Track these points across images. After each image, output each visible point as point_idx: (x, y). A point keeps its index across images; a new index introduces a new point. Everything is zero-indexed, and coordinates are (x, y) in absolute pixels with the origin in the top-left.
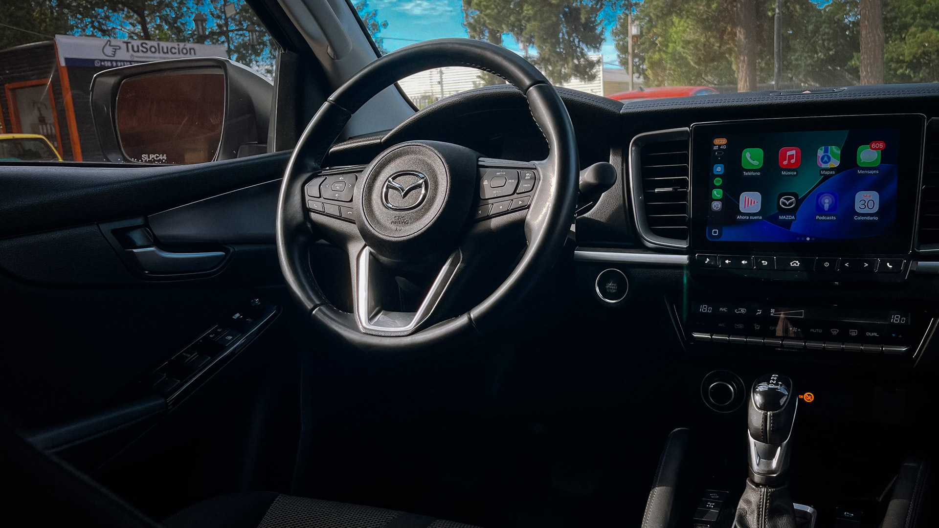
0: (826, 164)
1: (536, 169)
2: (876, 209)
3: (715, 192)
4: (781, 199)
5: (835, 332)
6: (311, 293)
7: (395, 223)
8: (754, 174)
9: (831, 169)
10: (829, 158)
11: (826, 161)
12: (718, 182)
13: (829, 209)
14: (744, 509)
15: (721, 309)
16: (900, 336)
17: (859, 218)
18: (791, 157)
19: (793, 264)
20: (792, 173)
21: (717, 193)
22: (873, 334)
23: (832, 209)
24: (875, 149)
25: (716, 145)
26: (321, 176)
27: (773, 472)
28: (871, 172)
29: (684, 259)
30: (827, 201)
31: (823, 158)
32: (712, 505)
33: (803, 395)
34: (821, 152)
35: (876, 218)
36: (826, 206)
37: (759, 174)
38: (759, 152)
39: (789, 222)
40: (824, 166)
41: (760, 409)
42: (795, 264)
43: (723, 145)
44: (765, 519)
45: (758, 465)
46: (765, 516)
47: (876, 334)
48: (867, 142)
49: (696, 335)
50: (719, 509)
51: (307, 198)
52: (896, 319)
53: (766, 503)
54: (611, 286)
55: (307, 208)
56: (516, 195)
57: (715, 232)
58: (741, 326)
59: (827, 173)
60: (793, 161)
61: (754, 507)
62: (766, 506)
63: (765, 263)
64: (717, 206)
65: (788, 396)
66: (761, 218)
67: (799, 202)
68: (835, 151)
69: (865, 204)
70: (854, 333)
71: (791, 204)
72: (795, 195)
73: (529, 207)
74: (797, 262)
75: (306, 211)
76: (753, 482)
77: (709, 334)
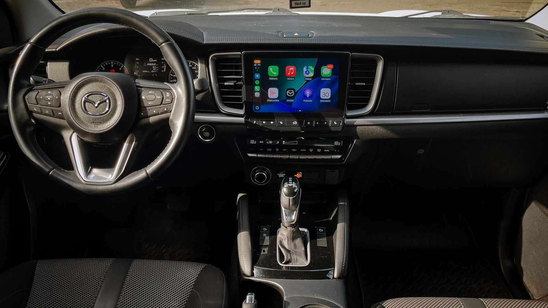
0: (307, 75)
1: (171, 90)
2: (329, 97)
3: (256, 88)
4: (288, 92)
5: (311, 150)
6: (46, 163)
7: (93, 122)
8: (275, 79)
9: (310, 77)
10: (309, 72)
11: (307, 73)
12: (257, 82)
13: (309, 97)
14: (281, 238)
15: (260, 142)
16: (338, 151)
17: (322, 101)
18: (292, 71)
19: (294, 123)
20: (292, 79)
21: (257, 88)
22: (327, 151)
23: (310, 97)
24: (329, 68)
25: (255, 64)
26: (34, 90)
27: (293, 221)
28: (327, 79)
29: (242, 120)
30: (308, 93)
31: (306, 72)
32: (265, 235)
33: (296, 175)
34: (305, 69)
35: (330, 101)
36: (308, 96)
37: (277, 79)
38: (276, 68)
39: (291, 103)
40: (307, 76)
41: (286, 195)
42: (295, 123)
43: (259, 64)
44: (291, 242)
45: (286, 219)
46: (291, 240)
47: (328, 151)
48: (325, 65)
49: (249, 155)
50: (269, 237)
51: (29, 105)
52: (337, 143)
53: (291, 235)
54: (207, 134)
55: (30, 110)
56: (162, 105)
57: (257, 108)
58: (270, 150)
59: (308, 79)
60: (292, 73)
61: (286, 237)
62: (291, 236)
63: (281, 123)
64: (257, 95)
65: (298, 188)
66: (278, 101)
67: (296, 93)
68: (312, 68)
69: (325, 94)
70: (319, 150)
71: (292, 94)
72: (294, 90)
73: (171, 112)
74: (296, 122)
75: (30, 113)
76: (284, 226)
77: (256, 154)
